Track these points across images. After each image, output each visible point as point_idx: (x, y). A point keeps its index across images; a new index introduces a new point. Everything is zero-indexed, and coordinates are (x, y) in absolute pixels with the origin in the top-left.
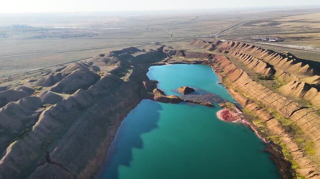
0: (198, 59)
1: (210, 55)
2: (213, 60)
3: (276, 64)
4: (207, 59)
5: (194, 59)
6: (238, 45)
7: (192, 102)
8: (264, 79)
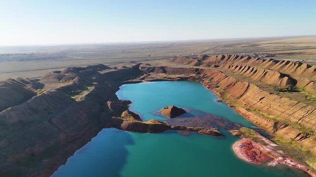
0: (182, 76)
1: (197, 70)
2: (202, 75)
3: (292, 73)
4: (194, 75)
5: (177, 76)
6: (229, 58)
7: (185, 129)
8: (286, 91)
